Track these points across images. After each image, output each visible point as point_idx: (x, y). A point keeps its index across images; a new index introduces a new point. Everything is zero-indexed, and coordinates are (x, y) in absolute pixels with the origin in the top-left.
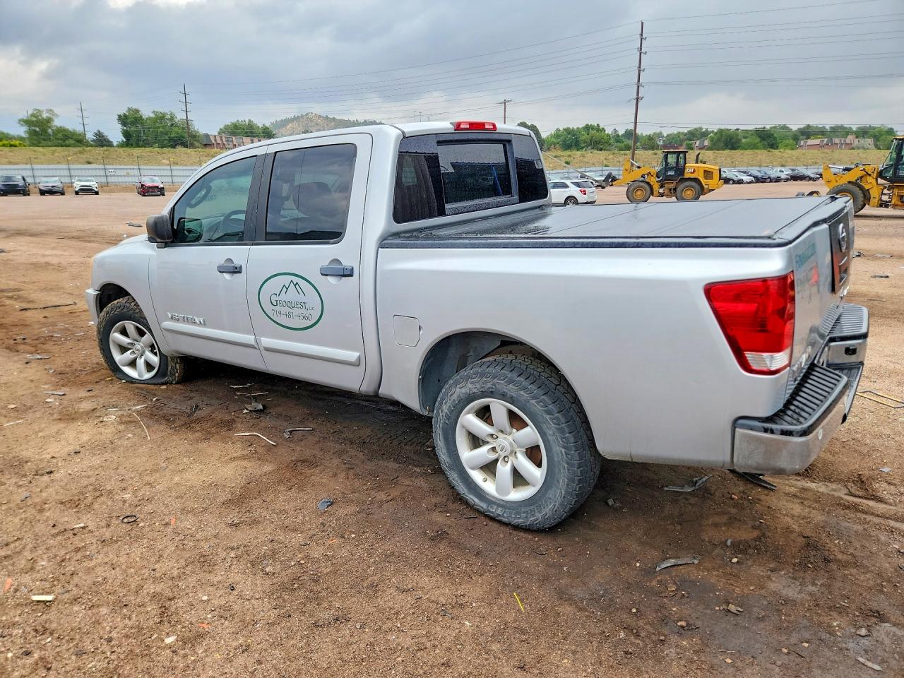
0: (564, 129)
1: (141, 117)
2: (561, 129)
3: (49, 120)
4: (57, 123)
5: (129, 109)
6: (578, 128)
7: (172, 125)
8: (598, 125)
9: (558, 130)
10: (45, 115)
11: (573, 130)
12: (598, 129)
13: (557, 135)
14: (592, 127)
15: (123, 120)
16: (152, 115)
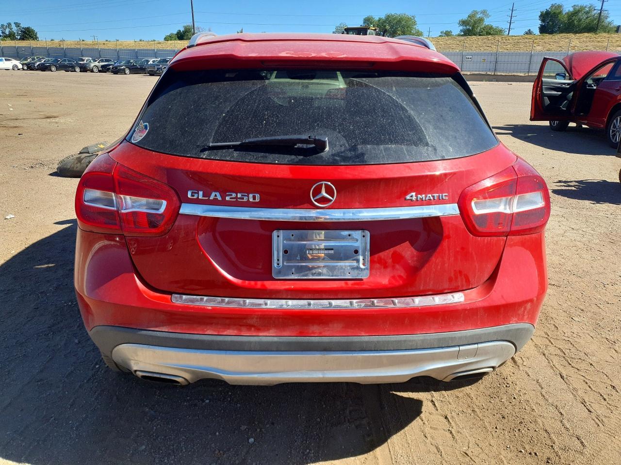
1: (560, 13)
3: (481, 20)
4: (487, 22)
5: (552, 6)
7: (587, 18)
10: (479, 16)
15: (545, 16)
16: (571, 9)
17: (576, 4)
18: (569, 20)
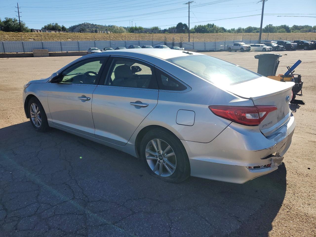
0: (198, 26)
2: (197, 26)
6: (205, 26)
7: (14, 24)
8: (213, 24)
9: (196, 26)
11: (202, 26)
12: (213, 25)
13: (195, 28)
14: (210, 25)
17: (7, 17)
18: (5, 24)
